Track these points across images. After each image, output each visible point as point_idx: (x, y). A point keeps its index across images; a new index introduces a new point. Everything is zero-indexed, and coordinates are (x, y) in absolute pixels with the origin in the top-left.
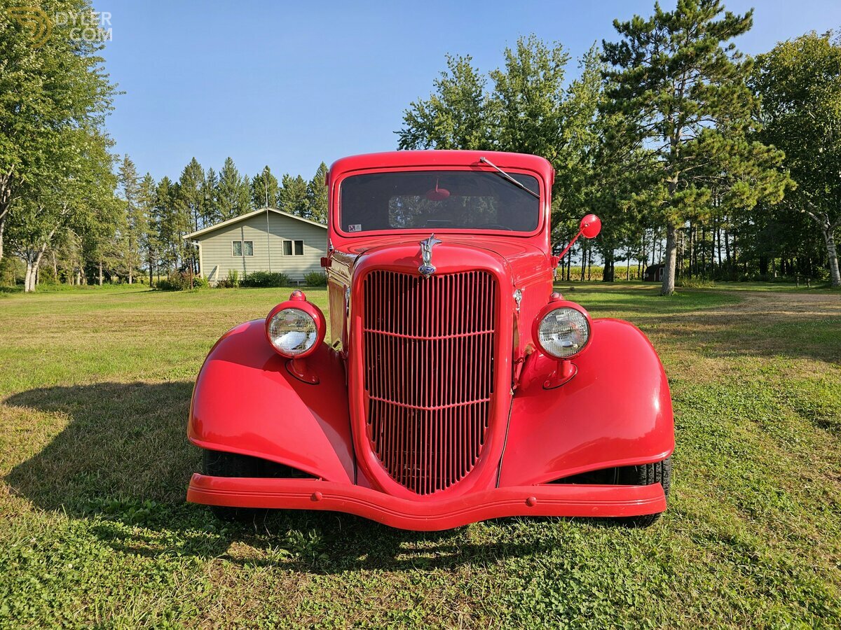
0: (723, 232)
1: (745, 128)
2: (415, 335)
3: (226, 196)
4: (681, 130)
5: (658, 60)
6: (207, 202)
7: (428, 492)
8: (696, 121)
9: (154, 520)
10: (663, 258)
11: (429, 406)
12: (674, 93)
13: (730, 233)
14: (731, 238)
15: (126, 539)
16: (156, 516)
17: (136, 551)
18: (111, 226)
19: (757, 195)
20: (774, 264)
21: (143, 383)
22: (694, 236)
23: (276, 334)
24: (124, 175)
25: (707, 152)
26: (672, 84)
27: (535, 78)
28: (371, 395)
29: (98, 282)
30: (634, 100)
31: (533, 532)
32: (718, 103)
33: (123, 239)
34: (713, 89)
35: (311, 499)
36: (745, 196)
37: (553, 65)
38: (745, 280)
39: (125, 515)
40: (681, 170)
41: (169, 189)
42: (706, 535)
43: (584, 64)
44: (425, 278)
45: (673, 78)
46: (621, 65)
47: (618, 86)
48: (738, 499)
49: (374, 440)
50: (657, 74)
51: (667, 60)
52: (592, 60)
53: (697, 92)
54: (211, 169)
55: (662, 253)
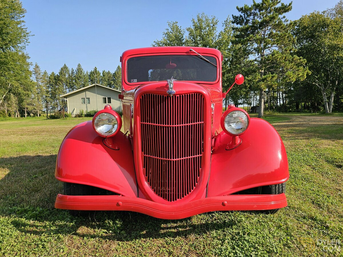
0: (281, 92)
1: (290, 50)
2: (166, 124)
3: (79, 79)
4: (264, 51)
5: (255, 22)
6: (70, 82)
7: (173, 200)
8: (270, 47)
9: (41, 217)
10: (257, 103)
11: (173, 158)
12: (261, 36)
13: (284, 93)
14: (284, 95)
15: (26, 227)
16: (42, 215)
17: (31, 232)
18: (29, 93)
19: (295, 76)
20: (301, 105)
21: (40, 155)
22: (270, 94)
23: (98, 125)
24: (35, 71)
25: (275, 59)
26: (260, 32)
27: (205, 30)
28: (145, 154)
29: (24, 116)
30: (245, 38)
31: (222, 218)
32: (279, 40)
33: (35, 98)
34: (277, 34)
35: (117, 206)
36: (291, 77)
37: (212, 25)
38: (290, 112)
39: (27, 215)
40: (265, 67)
41: (55, 77)
42: (302, 216)
43: (224, 24)
44: (170, 96)
45: (261, 30)
46: (240, 24)
47: (238, 33)
48: (311, 199)
49: (146, 176)
50: (254, 28)
51: (259, 22)
52: (228, 23)
53: (271, 35)
54: (72, 69)
55: (257, 102)
